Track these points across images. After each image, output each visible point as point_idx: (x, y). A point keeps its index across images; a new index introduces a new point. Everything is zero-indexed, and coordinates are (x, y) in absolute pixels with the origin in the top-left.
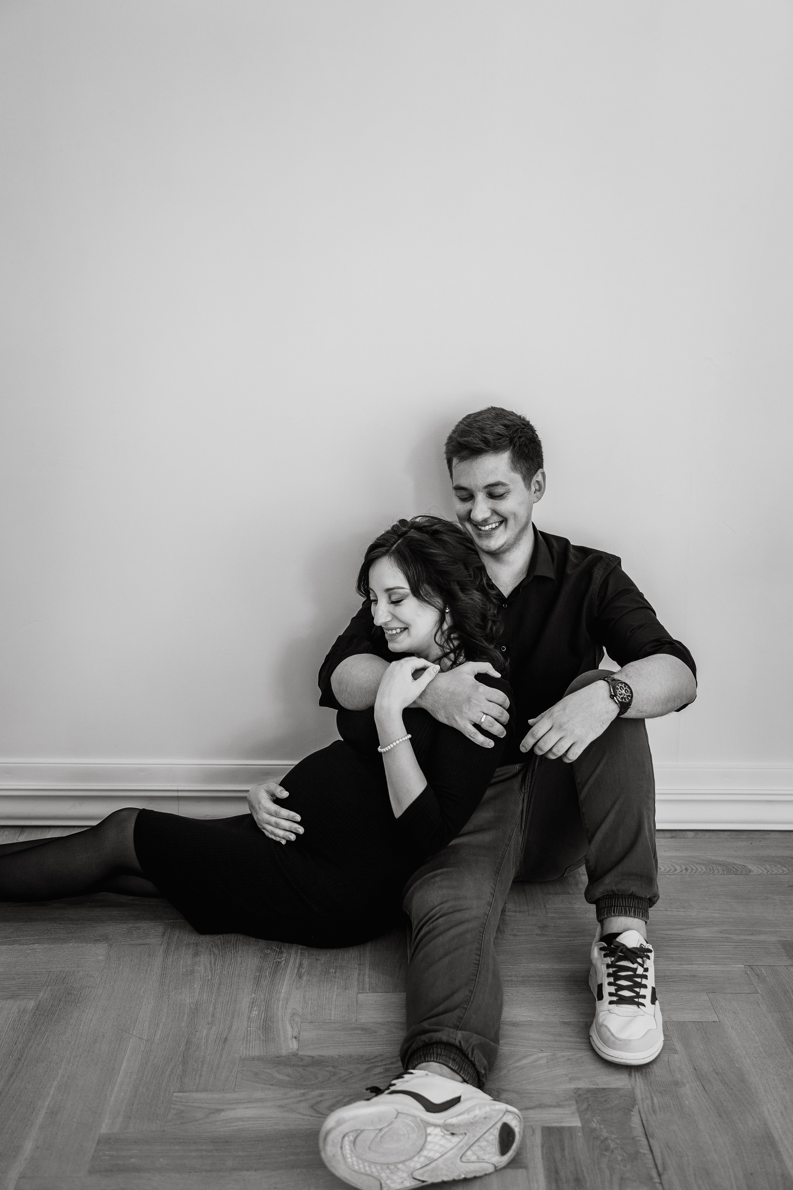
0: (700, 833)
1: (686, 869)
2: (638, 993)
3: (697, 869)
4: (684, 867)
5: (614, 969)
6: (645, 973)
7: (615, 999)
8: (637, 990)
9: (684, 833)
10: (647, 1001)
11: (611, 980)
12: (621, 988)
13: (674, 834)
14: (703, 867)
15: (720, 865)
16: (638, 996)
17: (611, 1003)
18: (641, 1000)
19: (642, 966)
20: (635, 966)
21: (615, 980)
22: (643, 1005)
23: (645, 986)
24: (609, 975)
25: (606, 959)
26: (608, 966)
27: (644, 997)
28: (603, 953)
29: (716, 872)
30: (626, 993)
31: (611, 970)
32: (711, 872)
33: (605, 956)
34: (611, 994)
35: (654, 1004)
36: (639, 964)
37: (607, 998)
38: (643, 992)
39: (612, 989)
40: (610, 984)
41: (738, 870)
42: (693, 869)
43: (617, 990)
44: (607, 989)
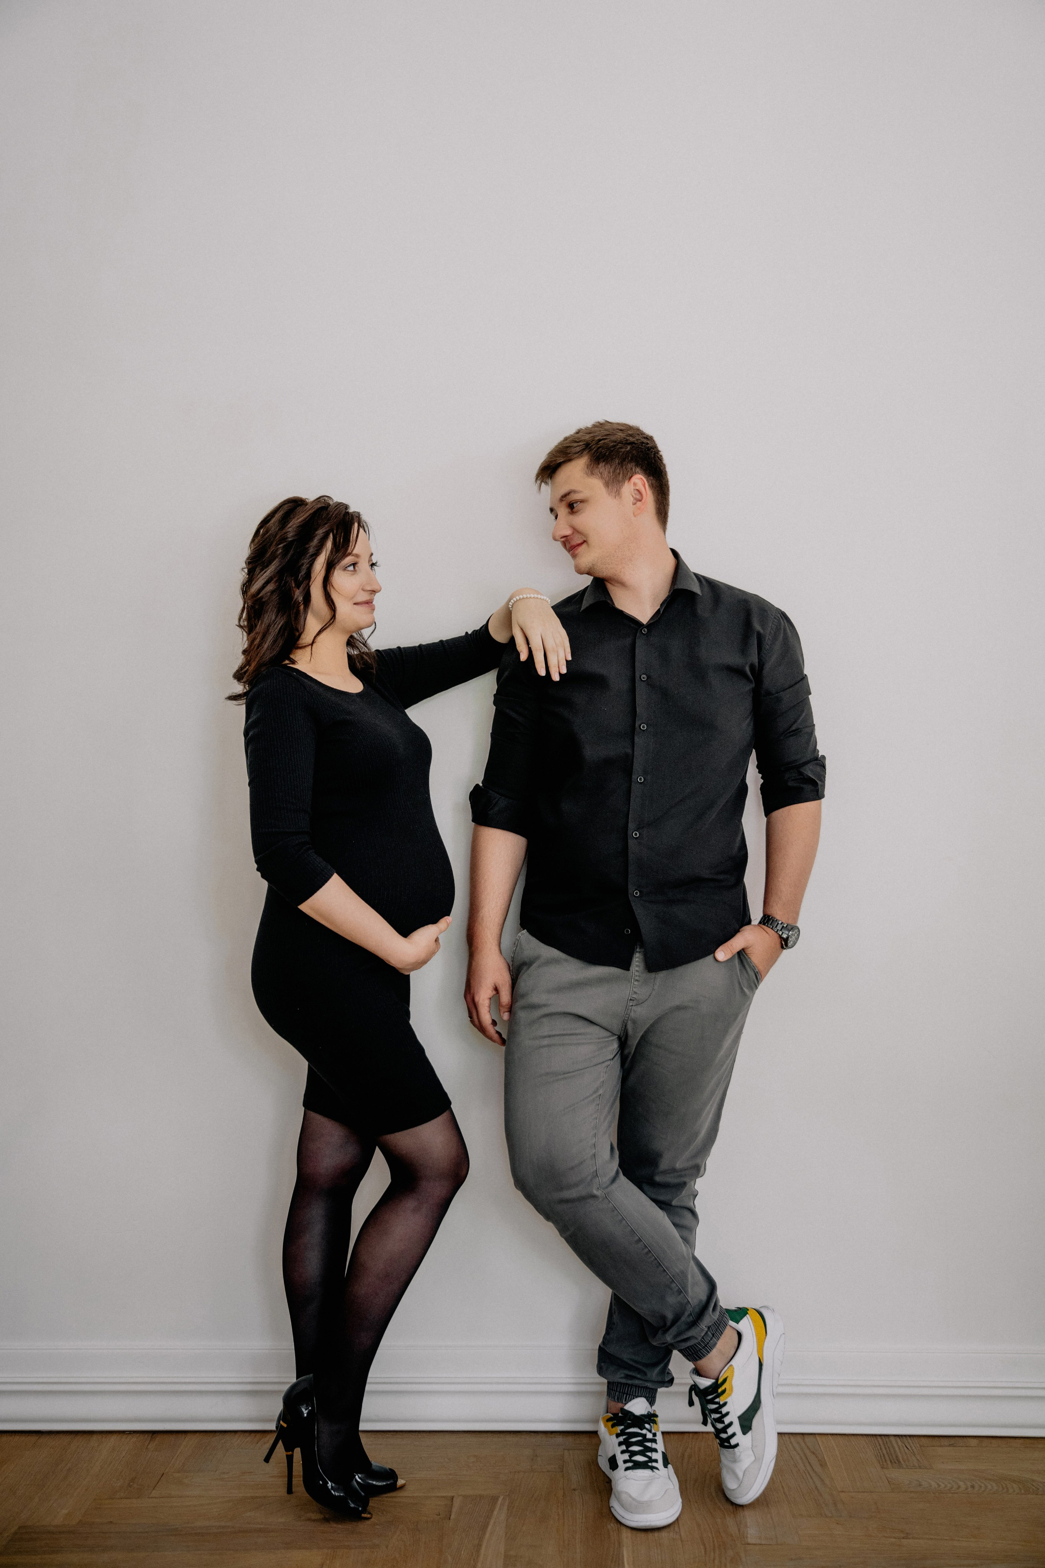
0: (986, 1440)
1: (973, 1487)
2: (650, 1458)
3: (986, 1487)
4: (969, 1484)
5: (624, 1437)
6: (654, 1438)
7: (630, 1464)
8: (649, 1454)
9: (965, 1440)
10: (660, 1465)
11: (624, 1447)
12: (633, 1453)
13: (952, 1441)
14: (994, 1485)
15: (1014, 1481)
16: (651, 1460)
17: (627, 1469)
18: (654, 1464)
19: (650, 1431)
20: (644, 1432)
21: (627, 1447)
22: (657, 1469)
23: (655, 1450)
24: (620, 1444)
25: (614, 1429)
26: (618, 1436)
27: (656, 1461)
28: (610, 1423)
29: (1011, 1491)
30: (640, 1458)
31: (621, 1439)
32: (1004, 1491)
33: (613, 1426)
34: (625, 1462)
35: (667, 1468)
36: (647, 1429)
37: (622, 1466)
38: (654, 1456)
39: (626, 1456)
40: (623, 1452)
41: (1038, 1489)
42: (981, 1487)
43: (630, 1457)
44: (621, 1458)
